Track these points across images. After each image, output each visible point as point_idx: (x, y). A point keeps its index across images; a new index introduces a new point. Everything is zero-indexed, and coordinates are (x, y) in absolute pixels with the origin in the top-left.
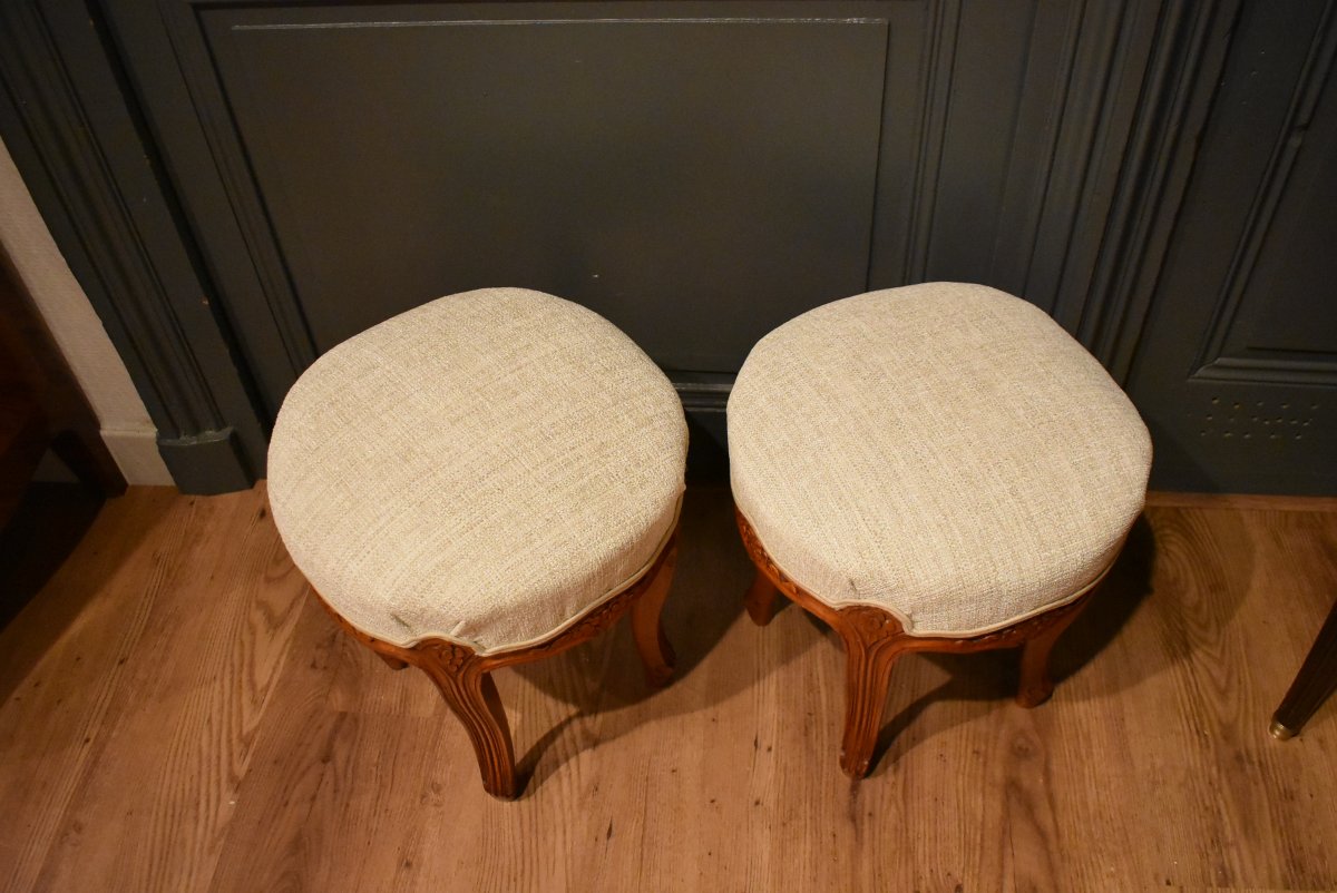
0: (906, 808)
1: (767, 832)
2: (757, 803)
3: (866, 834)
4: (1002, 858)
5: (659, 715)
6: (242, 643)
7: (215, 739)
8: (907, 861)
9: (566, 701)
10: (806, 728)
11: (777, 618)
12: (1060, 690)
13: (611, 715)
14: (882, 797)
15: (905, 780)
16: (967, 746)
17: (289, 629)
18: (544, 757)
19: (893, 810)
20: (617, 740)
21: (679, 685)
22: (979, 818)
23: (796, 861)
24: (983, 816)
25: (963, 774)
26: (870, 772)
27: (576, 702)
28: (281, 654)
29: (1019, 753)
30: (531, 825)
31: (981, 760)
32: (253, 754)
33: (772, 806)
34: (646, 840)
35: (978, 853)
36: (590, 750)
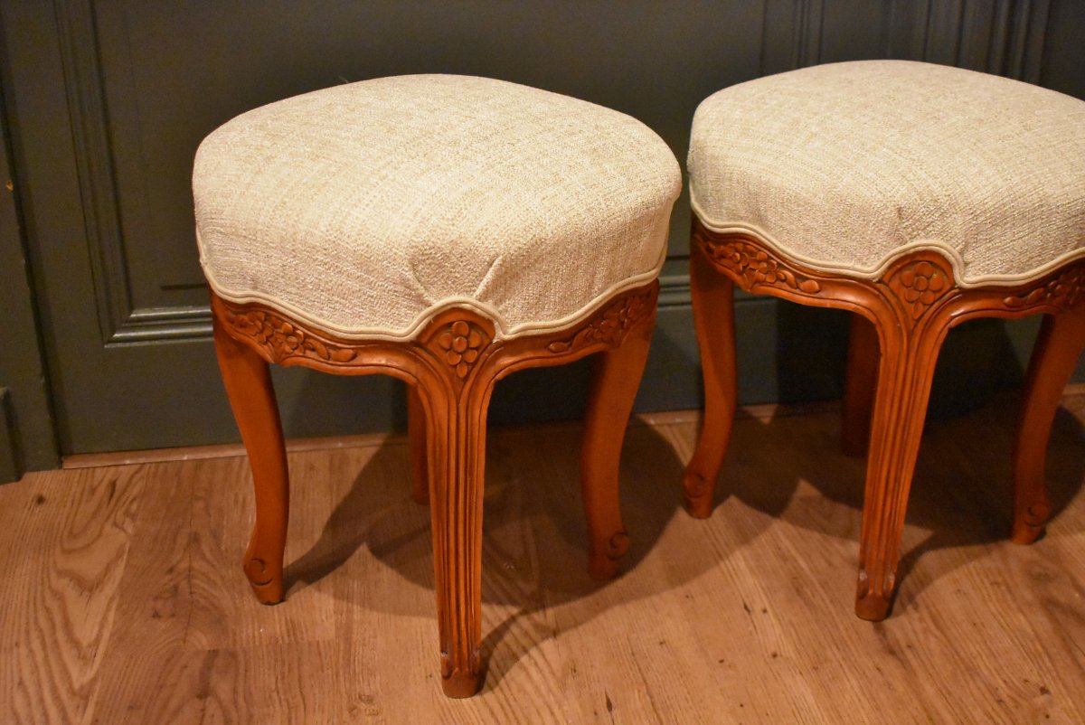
0: (946, 636)
1: (798, 677)
2: (775, 656)
3: (914, 663)
4: (1074, 659)
5: (622, 600)
6: (47, 610)
7: (34, 701)
8: (971, 676)
9: (500, 603)
10: (797, 590)
11: (717, 512)
12: (1052, 528)
13: (563, 608)
14: (915, 632)
15: (930, 613)
16: (982, 581)
17: (110, 588)
18: (495, 653)
19: (932, 639)
20: (581, 628)
21: (631, 575)
22: (1029, 630)
23: (847, 696)
24: (1033, 630)
25: (991, 601)
26: (889, 613)
27: (514, 603)
28: (108, 610)
29: (1039, 579)
30: (506, 714)
31: (1003, 588)
32: (97, 704)
33: (793, 655)
34: (658, 705)
35: (1046, 659)
36: (550, 640)
